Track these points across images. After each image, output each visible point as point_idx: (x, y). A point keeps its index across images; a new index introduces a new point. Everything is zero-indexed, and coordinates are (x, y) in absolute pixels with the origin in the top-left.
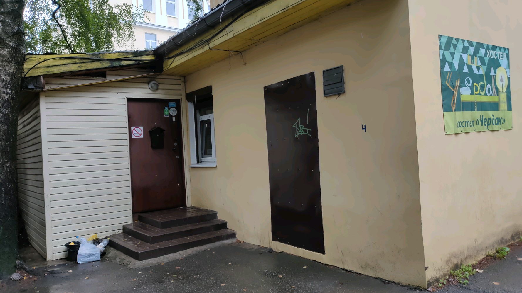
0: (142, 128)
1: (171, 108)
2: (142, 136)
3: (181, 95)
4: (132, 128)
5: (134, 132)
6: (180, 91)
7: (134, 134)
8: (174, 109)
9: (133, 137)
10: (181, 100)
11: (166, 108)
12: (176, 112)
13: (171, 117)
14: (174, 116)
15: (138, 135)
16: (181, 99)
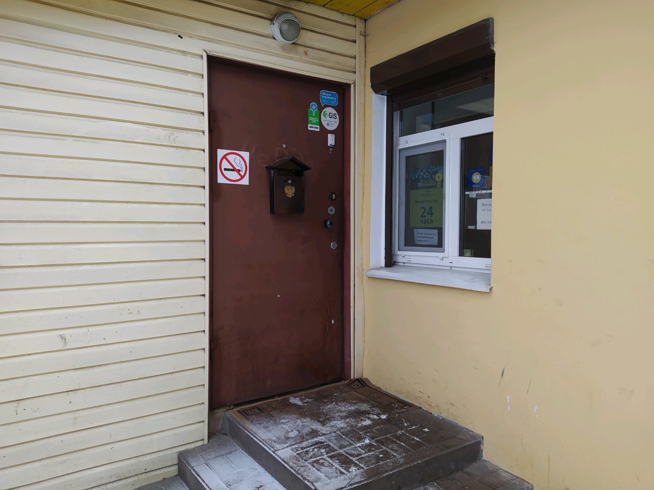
0: (246, 155)
1: (326, 106)
2: (245, 181)
3: (355, 72)
4: (221, 153)
5: (225, 164)
6: (353, 60)
7: (225, 172)
8: (333, 111)
9: (221, 180)
10: (352, 87)
11: (313, 107)
12: (338, 120)
13: (324, 132)
14: (331, 132)
15: (234, 176)
16: (354, 83)
